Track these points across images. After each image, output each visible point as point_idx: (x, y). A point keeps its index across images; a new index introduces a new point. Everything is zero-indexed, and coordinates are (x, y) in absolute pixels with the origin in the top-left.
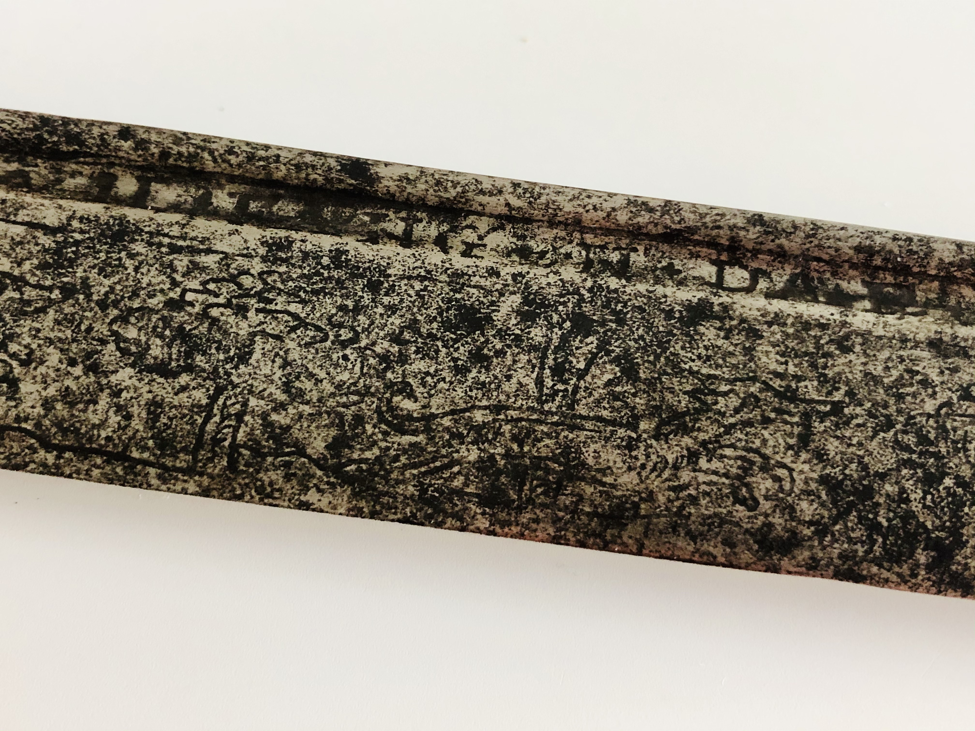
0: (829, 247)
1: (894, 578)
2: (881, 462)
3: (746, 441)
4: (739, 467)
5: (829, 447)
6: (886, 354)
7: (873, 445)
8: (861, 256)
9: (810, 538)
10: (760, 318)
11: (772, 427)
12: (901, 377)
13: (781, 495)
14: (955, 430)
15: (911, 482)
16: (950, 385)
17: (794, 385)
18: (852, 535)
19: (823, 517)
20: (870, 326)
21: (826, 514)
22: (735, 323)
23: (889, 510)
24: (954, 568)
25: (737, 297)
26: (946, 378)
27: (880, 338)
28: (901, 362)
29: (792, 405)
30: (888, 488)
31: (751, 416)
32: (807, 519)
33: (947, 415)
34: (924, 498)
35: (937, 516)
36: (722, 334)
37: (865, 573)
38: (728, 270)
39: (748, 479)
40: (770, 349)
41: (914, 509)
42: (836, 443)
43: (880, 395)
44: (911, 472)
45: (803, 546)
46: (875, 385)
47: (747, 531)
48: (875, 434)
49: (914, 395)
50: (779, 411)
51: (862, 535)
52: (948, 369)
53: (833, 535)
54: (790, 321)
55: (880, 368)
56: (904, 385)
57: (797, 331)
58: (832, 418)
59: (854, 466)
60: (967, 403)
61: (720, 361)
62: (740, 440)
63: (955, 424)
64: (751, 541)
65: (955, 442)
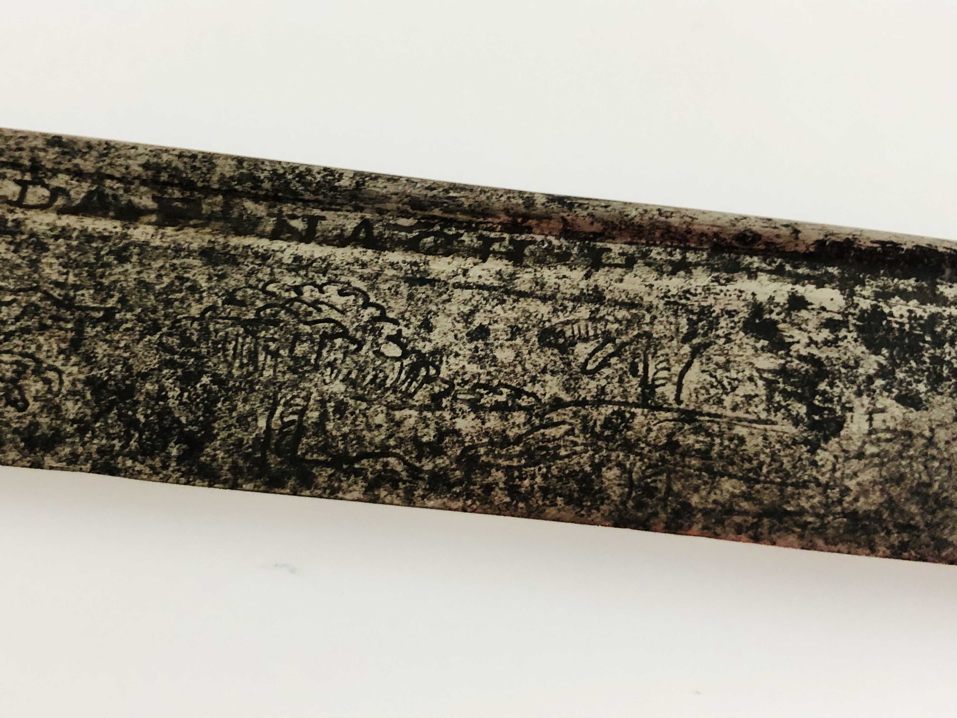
0: (121, 165)
1: (148, 471)
2: (144, 362)
3: (24, 347)
4: (14, 372)
5: (99, 351)
6: (160, 263)
7: (139, 348)
8: (150, 173)
9: (72, 435)
10: (48, 232)
11: (47, 333)
12: (172, 284)
13: (49, 396)
14: (217, 331)
15: (171, 381)
16: (216, 290)
17: (72, 293)
18: (111, 431)
19: (85, 415)
20: (149, 237)
21: (89, 412)
22: (24, 237)
23: (148, 408)
24: (203, 459)
25: (30, 213)
26: (213, 284)
27: (156, 248)
28: (173, 271)
29: (69, 313)
30: (148, 386)
31: (30, 323)
32: (71, 417)
33: (211, 318)
34: (181, 395)
35: (191, 412)
36: (12, 248)
37: (120, 466)
38: (31, 189)
39: (21, 382)
40: (54, 261)
41: (171, 405)
42: (105, 347)
43: (151, 301)
44: (172, 371)
45: (65, 443)
46: (147, 291)
47: (16, 431)
48: (142, 336)
49: (182, 301)
50: (56, 318)
51: (120, 431)
52: (216, 275)
53: (93, 432)
54: (75, 234)
55: (153, 276)
56: (175, 292)
57: (80, 243)
58: (104, 323)
59: (119, 367)
60: (231, 307)
61: (7, 273)
62: (17, 346)
63: (218, 326)
64: (19, 440)
65: (215, 343)
